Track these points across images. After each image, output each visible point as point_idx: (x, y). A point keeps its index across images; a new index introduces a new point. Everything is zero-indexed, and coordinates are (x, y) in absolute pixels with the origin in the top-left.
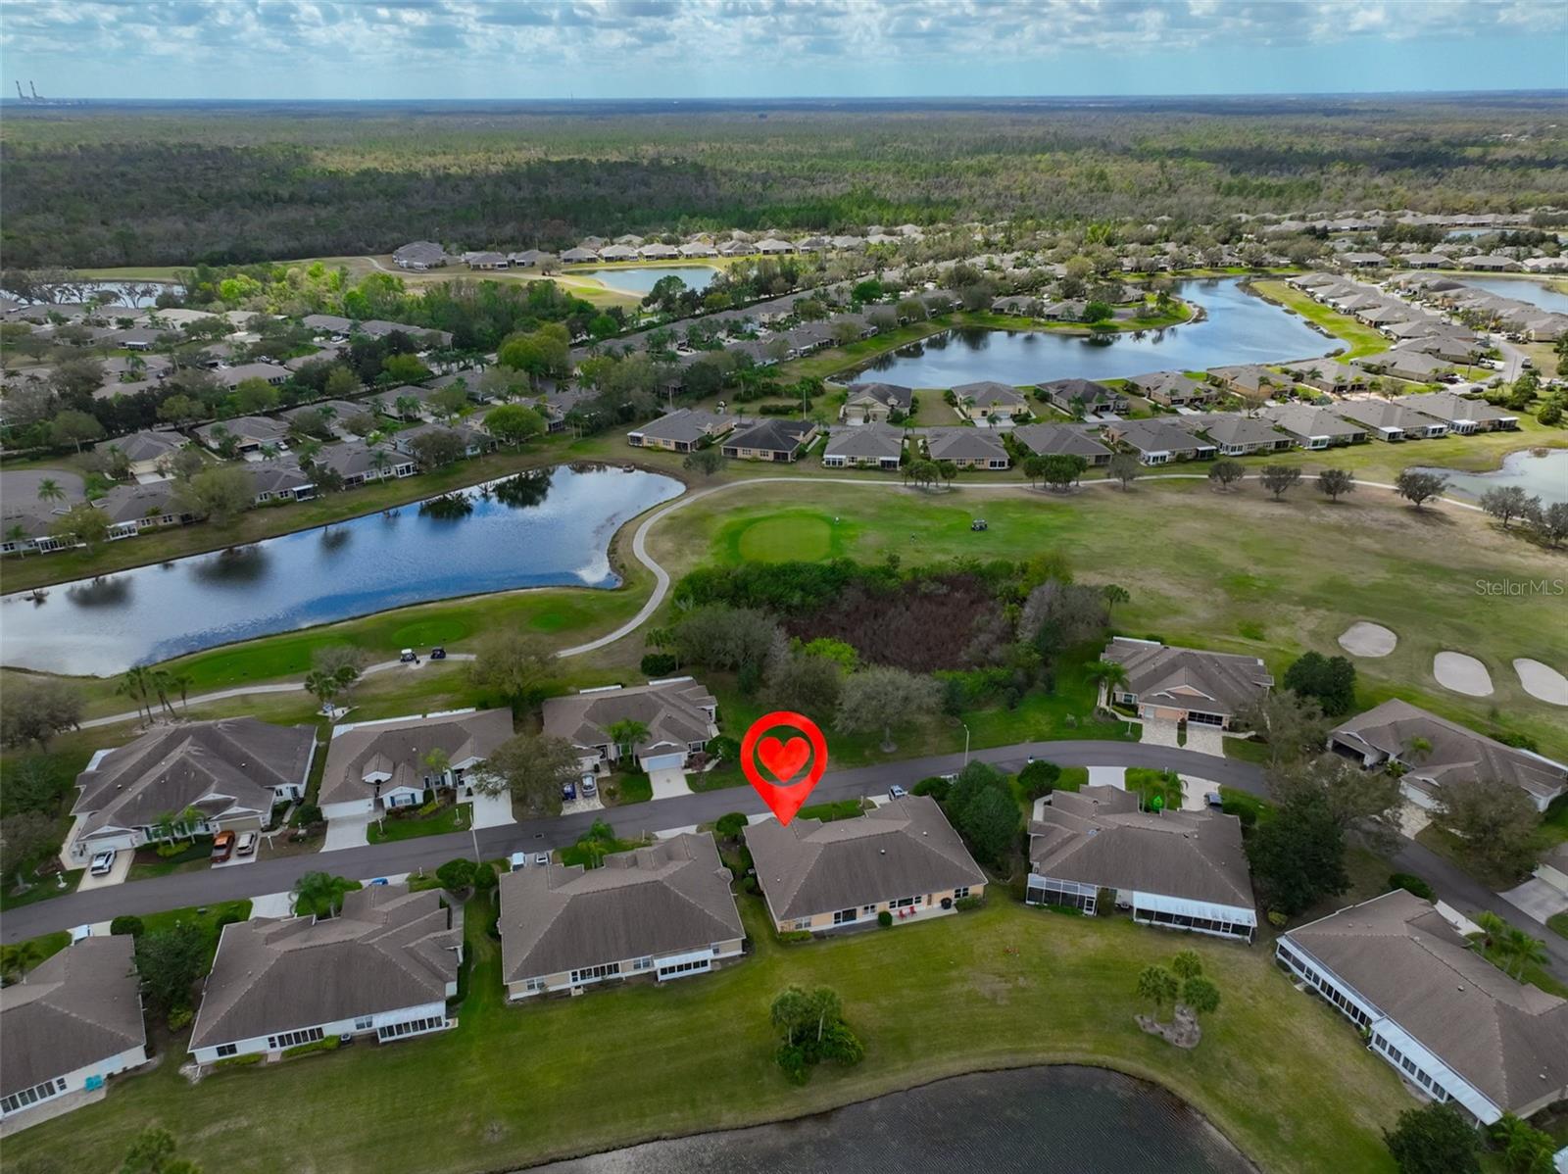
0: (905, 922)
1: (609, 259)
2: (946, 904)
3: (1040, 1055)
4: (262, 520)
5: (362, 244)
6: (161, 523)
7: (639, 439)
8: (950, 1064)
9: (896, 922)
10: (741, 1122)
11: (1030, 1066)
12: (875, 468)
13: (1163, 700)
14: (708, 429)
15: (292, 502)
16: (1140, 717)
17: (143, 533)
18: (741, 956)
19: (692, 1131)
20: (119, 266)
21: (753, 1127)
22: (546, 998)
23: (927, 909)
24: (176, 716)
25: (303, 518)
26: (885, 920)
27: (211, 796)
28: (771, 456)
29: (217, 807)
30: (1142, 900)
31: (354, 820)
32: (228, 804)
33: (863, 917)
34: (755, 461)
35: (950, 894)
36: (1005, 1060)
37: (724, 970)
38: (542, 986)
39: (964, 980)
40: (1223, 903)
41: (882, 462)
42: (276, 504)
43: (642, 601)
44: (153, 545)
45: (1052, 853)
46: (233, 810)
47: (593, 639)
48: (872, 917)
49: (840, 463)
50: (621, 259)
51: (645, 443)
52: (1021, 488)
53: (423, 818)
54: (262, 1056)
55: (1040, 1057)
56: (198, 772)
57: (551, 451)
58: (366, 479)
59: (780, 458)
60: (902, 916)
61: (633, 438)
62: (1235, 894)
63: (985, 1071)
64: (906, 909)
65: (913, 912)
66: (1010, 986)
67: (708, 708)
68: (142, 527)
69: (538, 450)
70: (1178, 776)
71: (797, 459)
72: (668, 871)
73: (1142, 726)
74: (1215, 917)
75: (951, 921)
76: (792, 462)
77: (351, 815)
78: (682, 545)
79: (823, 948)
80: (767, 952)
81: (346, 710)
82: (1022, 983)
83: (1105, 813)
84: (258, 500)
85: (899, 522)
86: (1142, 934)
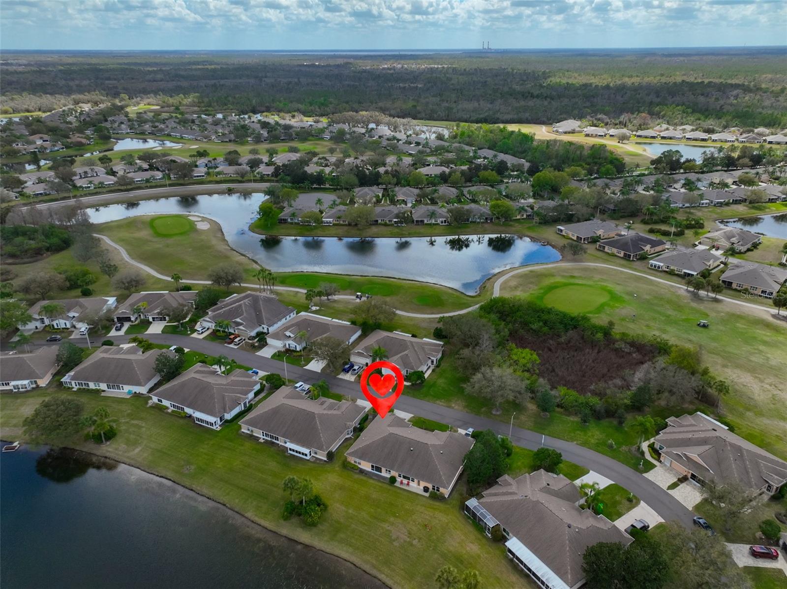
0: (401, 486)
1: (663, 138)
2: (426, 489)
3: (383, 576)
4: (374, 229)
5: (545, 119)
6: (342, 222)
7: (561, 231)
8: (344, 552)
9: (397, 484)
10: (252, 518)
11: (375, 577)
12: (678, 275)
13: (678, 457)
14: (600, 232)
15: (392, 225)
16: (660, 462)
17: (334, 225)
18: (325, 461)
19: (236, 510)
20: (443, 120)
21: (255, 523)
22: (251, 437)
23: (417, 487)
24: (272, 291)
25: (389, 232)
26: (393, 480)
27: (238, 320)
28: (622, 255)
29: (238, 324)
30: (514, 544)
31: (275, 347)
32: (241, 324)
33: (384, 474)
34: (613, 255)
35: (430, 486)
36: (367, 567)
37: (313, 462)
38: (252, 431)
39: (392, 524)
40: (555, 573)
41: (684, 272)
42: (386, 225)
43: (473, 304)
44: (333, 231)
45: (495, 495)
46: (241, 327)
47: (432, 313)
48: (388, 476)
49: (659, 267)
50: (671, 138)
51: (564, 233)
52: (768, 312)
53: (294, 356)
54: (167, 408)
55: (382, 577)
56: (242, 310)
57: (517, 227)
58: (426, 222)
59: (627, 257)
60: (402, 483)
61: (559, 229)
62: (567, 572)
63: (355, 565)
64: (405, 481)
65: (408, 484)
66: (408, 540)
67: (432, 358)
68: (335, 222)
69: (511, 226)
70: (642, 503)
71: (638, 259)
72: (325, 412)
73: (656, 466)
74: (542, 576)
75: (424, 499)
76: (633, 260)
77: (275, 345)
78: (521, 285)
79: (356, 476)
80: (337, 465)
81: (318, 308)
82: (415, 542)
83: (546, 492)
84: (380, 221)
85: (656, 308)
86: (503, 561)
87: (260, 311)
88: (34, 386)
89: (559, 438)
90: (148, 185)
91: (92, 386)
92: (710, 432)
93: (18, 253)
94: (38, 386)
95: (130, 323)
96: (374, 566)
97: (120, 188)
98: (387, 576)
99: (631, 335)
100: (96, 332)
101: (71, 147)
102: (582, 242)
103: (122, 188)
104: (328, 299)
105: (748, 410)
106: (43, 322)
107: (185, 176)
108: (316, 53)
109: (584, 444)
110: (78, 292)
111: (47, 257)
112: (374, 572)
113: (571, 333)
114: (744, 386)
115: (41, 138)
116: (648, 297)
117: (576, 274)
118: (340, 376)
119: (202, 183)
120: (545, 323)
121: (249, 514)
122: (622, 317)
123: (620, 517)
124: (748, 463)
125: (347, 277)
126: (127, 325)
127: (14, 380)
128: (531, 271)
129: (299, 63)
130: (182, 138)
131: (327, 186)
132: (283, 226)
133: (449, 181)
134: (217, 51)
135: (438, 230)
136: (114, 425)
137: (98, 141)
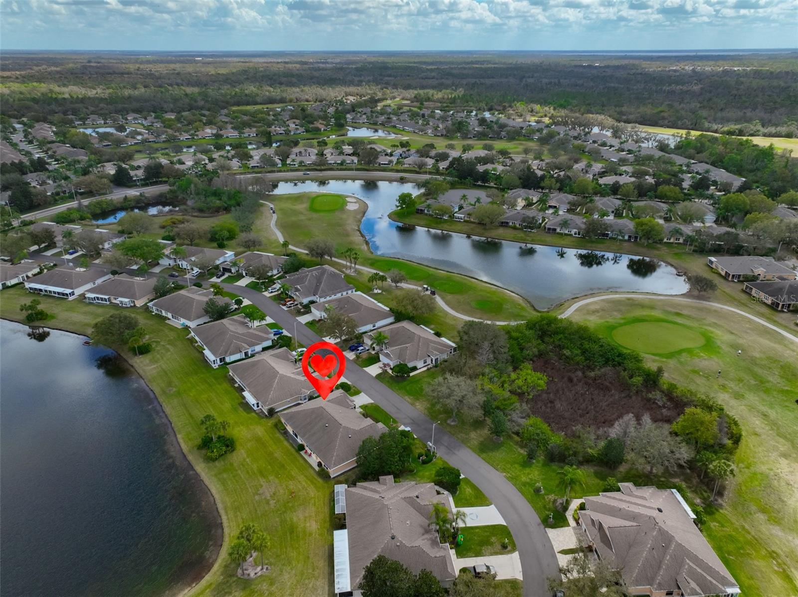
0: (304, 455)
2: (319, 464)
4: (501, 231)
6: (472, 220)
7: (711, 262)
9: (302, 453)
10: (179, 440)
14: (759, 271)
15: (522, 229)
16: (578, 523)
17: (465, 221)
18: (266, 414)
21: (178, 444)
22: (232, 380)
23: (315, 459)
26: (301, 448)
27: (298, 287)
28: (769, 302)
30: (341, 535)
31: (315, 316)
32: (299, 290)
33: (299, 440)
34: (757, 300)
35: (323, 463)
37: (257, 413)
38: (234, 375)
39: (269, 481)
40: (351, 573)
42: (515, 228)
46: (297, 293)
48: (300, 442)
51: (714, 266)
54: (197, 342)
57: (664, 250)
58: (558, 230)
59: (774, 306)
60: (306, 453)
61: (710, 260)
62: (359, 576)
63: (215, 501)
64: (309, 452)
65: (310, 455)
66: (269, 498)
67: (431, 356)
68: (466, 219)
69: (657, 249)
70: (516, 555)
71: (789, 311)
72: (292, 376)
73: (569, 525)
74: (338, 570)
75: (312, 472)
76: (782, 311)
77: (317, 314)
78: (603, 310)
79: (278, 435)
80: (271, 422)
81: (380, 291)
82: (272, 502)
83: (409, 503)
84: (511, 224)
85: (756, 369)
86: (326, 547)
87: (321, 283)
88: (132, 305)
89: (492, 465)
90: (342, 167)
91: (164, 314)
92: (653, 510)
93: (205, 209)
94: (135, 306)
95: (230, 274)
96: (225, 509)
97: (315, 167)
98: (228, 519)
99: (680, 389)
100: (203, 276)
101: (310, 131)
102: (730, 279)
103: (319, 168)
104: (397, 286)
105: (763, 511)
106: (175, 261)
107: (369, 162)
108: (605, 54)
109: (513, 480)
110: (215, 245)
111: (221, 215)
112: (222, 512)
113: (608, 370)
114: (788, 484)
115: (294, 123)
116: (757, 355)
117: (685, 312)
118: (344, 353)
119: (384, 170)
120: (584, 352)
121: (179, 436)
122: (696, 369)
123: (476, 556)
124: (668, 558)
125: (434, 270)
126: (227, 275)
127: (122, 297)
128: (629, 299)
129: (578, 63)
130: (403, 130)
131: (492, 184)
132: (419, 216)
133: (619, 193)
134: (507, 51)
135: (567, 241)
136: (154, 346)
137: (335, 128)
